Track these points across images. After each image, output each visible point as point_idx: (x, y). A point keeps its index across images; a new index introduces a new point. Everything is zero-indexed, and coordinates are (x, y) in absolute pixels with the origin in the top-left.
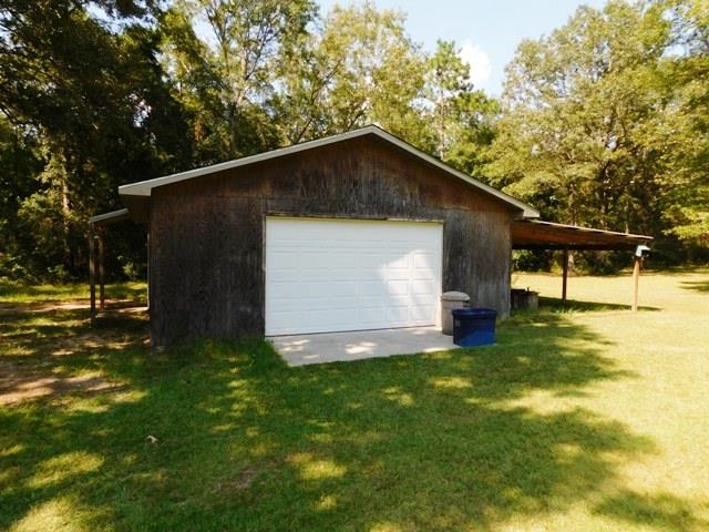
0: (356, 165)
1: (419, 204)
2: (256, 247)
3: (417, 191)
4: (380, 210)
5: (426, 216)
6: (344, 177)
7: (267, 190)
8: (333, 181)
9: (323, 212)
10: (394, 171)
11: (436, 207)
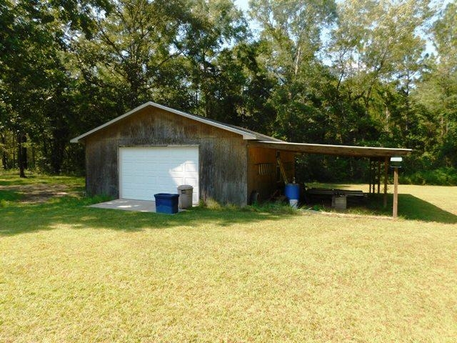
0: (153, 120)
1: (184, 136)
2: (115, 160)
3: (183, 130)
4: (165, 142)
5: (189, 143)
6: (148, 127)
7: (118, 137)
8: (143, 130)
9: (140, 144)
10: (171, 121)
11: (194, 137)
